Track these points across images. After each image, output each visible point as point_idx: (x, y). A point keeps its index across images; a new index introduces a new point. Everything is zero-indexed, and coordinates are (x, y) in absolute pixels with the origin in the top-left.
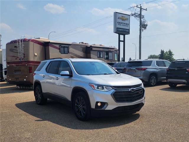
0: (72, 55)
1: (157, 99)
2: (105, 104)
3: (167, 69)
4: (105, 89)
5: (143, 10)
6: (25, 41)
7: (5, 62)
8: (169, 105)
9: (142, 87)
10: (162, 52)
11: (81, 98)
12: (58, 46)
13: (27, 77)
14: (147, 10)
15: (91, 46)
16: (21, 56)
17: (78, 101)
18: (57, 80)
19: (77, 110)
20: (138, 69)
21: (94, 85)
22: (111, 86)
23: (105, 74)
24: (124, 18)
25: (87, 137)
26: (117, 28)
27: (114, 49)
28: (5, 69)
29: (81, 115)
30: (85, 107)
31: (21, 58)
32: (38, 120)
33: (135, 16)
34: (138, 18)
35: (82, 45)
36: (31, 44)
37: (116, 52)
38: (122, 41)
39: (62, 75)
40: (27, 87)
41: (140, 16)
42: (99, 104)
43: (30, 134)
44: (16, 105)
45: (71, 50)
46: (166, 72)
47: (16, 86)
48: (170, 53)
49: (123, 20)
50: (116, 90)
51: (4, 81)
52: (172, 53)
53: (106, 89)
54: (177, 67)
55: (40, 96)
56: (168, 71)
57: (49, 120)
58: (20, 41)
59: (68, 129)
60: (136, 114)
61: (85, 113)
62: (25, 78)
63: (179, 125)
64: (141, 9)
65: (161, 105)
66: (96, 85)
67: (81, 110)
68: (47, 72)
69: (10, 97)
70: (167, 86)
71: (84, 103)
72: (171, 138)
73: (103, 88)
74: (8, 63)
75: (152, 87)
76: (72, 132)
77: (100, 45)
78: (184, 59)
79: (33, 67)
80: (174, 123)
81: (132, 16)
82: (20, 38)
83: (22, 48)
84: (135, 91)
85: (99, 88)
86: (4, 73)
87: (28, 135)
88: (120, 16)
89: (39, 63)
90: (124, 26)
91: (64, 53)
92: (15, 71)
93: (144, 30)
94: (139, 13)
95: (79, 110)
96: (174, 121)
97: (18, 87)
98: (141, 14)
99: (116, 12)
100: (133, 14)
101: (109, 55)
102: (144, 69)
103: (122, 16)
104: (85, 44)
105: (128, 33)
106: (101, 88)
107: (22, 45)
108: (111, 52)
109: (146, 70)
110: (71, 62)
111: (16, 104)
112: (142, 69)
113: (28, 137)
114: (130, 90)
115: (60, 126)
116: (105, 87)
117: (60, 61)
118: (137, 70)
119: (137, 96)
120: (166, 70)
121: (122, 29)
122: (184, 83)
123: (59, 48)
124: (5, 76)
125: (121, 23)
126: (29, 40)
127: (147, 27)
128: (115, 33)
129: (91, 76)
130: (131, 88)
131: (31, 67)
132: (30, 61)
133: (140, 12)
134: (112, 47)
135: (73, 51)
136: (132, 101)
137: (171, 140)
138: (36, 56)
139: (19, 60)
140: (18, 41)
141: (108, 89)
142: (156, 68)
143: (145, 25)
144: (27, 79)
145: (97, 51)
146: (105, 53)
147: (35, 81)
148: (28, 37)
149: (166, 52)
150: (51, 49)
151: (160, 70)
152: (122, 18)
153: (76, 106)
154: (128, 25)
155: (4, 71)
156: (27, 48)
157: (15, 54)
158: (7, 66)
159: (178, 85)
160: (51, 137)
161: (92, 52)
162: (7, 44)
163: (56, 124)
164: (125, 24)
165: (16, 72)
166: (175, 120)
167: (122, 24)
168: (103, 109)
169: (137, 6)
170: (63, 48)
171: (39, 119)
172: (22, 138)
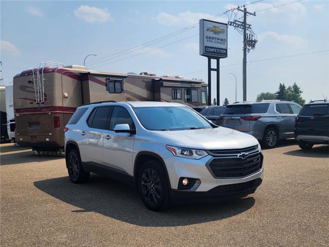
0: (128, 96)
1: (281, 171)
2: (195, 182)
3: (296, 118)
4: (195, 154)
5: (249, 14)
6: (47, 72)
7: (12, 108)
8: (303, 182)
9: (258, 151)
10: (282, 87)
11: (153, 172)
12: (103, 80)
13: (50, 134)
14: (255, 15)
15: (161, 79)
16: (40, 98)
17: (148, 177)
18: (108, 139)
19: (145, 192)
20: (245, 118)
21: (176, 149)
22: (206, 150)
23: (192, 129)
24: (217, 29)
25: (168, 241)
26: (206, 47)
27: (200, 83)
28: (11, 121)
29: (152, 200)
30: (159, 187)
31: (40, 101)
32: (77, 211)
33: (235, 25)
34: (241, 29)
35: (144, 77)
36: (58, 76)
37: (204, 88)
38: (214, 70)
39: (117, 131)
40: (51, 152)
41: (244, 26)
42: (185, 182)
43: (66, 236)
44: (35, 185)
45: (127, 86)
46: (295, 123)
47: (31, 150)
48: (296, 89)
49: (215, 32)
50: (214, 156)
51: (9, 142)
52: (300, 90)
53: (197, 154)
54: (314, 115)
55: (77, 168)
56: (297, 121)
57: (96, 210)
58: (38, 72)
59: (132, 226)
60: (248, 198)
61: (159, 197)
62: (48, 136)
63: (326, 217)
64: (245, 12)
65: (290, 181)
66: (179, 147)
67: (152, 191)
68: (89, 127)
69: (23, 169)
70: (297, 147)
71: (158, 180)
72: (315, 241)
73: (191, 154)
74: (17, 110)
75: (270, 150)
76: (140, 231)
77: (176, 77)
78: (325, 101)
79: (61, 117)
80: (316, 213)
81: (230, 25)
82: (38, 67)
83: (41, 83)
84: (247, 158)
85: (185, 153)
86: (9, 127)
87: (63, 237)
88: (210, 25)
89: (74, 109)
90: (218, 43)
91: (115, 92)
92: (31, 124)
93: (251, 50)
94: (242, 20)
95: (149, 192)
96: (316, 209)
97: (36, 152)
98: (245, 22)
99: (204, 20)
100: (231, 23)
101: (192, 94)
102: (256, 119)
103: (214, 26)
104: (151, 75)
105: (225, 55)
106: (188, 154)
107: (41, 78)
108: (195, 88)
109: (259, 119)
110: (133, 107)
111: (34, 183)
112: (251, 119)
113: (63, 240)
114: (238, 157)
115: (117, 221)
116: (194, 151)
117: (112, 106)
118: (242, 121)
119: (250, 167)
120: (294, 120)
121: (215, 48)
122: (326, 142)
123: (106, 84)
124: (11, 134)
125: (213, 38)
126: (54, 71)
127: (256, 45)
128: (202, 55)
129: (169, 132)
130: (240, 153)
131: (59, 117)
132: (55, 107)
133: (243, 18)
134: (198, 81)
135: (131, 89)
136: (242, 175)
137: (316, 244)
138: (67, 97)
139: (37, 106)
140: (34, 72)
141: (200, 155)
142: (276, 117)
143: (252, 41)
144: (50, 137)
145: (171, 88)
146: (186, 91)
147: (68, 142)
148: (51, 65)
149: (289, 88)
150: (92, 85)
151: (282, 119)
152: (214, 29)
153: (144, 185)
154: (225, 41)
155: (9, 124)
156: (50, 84)
157: (29, 96)
158: (15, 115)
159: (315, 146)
160: (104, 241)
161: (162, 89)
162: (14, 78)
163: (110, 218)
164: (218, 39)
165: (31, 126)
166: (317, 207)
167: (214, 41)
168: (192, 190)
169: (238, 9)
170: (113, 83)
171: (79, 209)
172: (53, 242)
